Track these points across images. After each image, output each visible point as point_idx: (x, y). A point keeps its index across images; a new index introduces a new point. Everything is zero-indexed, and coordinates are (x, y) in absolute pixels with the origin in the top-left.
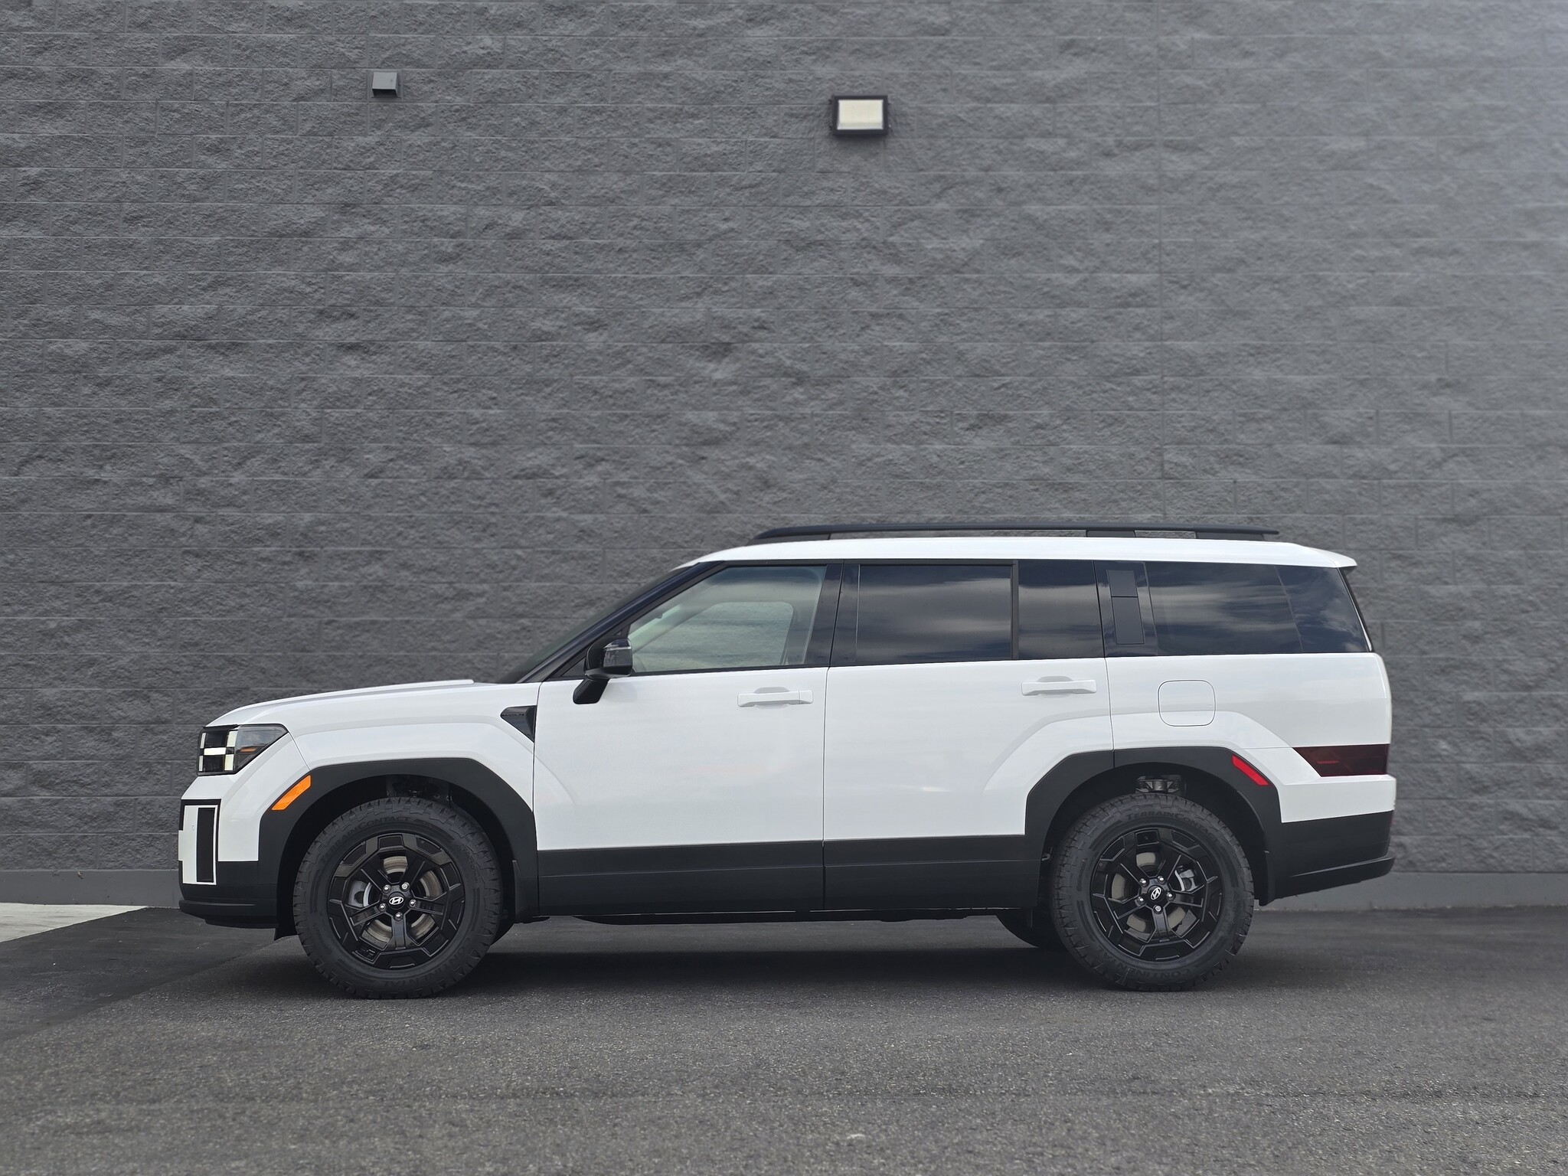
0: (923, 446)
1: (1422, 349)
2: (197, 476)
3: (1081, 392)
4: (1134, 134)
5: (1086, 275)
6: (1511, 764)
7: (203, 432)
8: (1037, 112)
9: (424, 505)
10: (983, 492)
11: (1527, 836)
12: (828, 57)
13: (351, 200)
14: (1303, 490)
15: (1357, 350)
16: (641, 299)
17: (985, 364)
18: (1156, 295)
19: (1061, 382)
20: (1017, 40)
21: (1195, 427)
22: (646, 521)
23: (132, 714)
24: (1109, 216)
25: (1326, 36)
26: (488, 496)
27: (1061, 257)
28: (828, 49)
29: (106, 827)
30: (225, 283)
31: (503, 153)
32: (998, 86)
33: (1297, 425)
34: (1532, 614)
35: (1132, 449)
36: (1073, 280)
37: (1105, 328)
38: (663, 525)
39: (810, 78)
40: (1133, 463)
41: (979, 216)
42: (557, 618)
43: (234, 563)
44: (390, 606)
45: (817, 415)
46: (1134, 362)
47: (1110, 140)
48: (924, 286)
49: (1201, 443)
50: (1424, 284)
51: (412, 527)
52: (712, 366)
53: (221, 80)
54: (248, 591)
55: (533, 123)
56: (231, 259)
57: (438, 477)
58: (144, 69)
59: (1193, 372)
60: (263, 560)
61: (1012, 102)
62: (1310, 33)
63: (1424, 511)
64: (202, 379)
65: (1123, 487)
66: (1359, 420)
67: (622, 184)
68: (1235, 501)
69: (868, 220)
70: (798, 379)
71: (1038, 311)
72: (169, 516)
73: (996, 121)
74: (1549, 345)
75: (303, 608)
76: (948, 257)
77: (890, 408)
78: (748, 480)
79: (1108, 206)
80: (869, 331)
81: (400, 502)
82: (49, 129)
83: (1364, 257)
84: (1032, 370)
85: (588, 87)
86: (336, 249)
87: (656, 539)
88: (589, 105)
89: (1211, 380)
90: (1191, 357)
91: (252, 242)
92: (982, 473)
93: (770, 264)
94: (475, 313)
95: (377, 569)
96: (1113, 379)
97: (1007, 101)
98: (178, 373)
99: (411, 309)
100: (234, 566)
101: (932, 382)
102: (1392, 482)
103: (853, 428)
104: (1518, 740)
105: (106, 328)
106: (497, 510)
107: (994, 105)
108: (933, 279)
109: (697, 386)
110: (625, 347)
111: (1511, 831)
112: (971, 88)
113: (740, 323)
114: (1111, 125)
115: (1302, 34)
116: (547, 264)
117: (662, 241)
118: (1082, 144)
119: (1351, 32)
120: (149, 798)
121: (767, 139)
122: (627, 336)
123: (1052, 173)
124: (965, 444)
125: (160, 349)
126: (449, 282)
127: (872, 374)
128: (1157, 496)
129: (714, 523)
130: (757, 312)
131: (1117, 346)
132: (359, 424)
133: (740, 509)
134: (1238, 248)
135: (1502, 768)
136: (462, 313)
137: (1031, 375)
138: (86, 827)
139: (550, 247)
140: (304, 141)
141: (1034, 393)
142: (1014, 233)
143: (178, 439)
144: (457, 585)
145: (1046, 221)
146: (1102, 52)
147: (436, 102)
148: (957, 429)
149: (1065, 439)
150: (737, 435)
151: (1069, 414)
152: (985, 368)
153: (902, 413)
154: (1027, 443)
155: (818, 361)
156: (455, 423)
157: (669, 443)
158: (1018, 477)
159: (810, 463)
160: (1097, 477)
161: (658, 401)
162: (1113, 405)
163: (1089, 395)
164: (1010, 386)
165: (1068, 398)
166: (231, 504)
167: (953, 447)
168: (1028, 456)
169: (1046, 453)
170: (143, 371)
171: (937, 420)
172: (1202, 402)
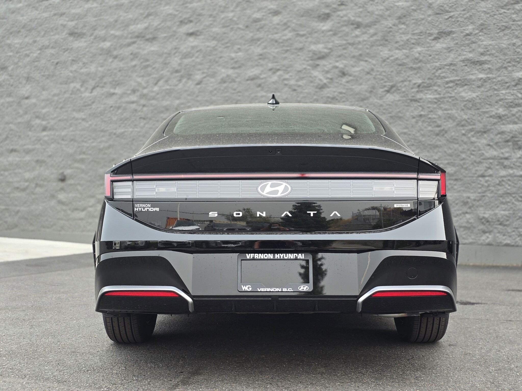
0: (412, 50)
2: (143, 89)
3: (488, 16)
7: (145, 72)
10: (440, 69)
19: (479, 12)
26: (237, 89)
30: (151, 15)
35: (514, 41)
40: (515, 48)
45: (365, 41)
52: (322, 24)
57: (220, 83)
64: (144, 52)
65: (509, 60)
70: (357, 25)
72: (135, 104)
77: (397, 34)
78: (336, 73)
84: (464, 8)
92: (439, 60)
94: (233, 14)
96: (505, 7)
101: (417, 20)
103: (381, 45)
105: (115, 37)
109: (316, 34)
110: (287, 21)
122: (288, 16)
124: (432, 47)
125: (132, 43)
127: (389, 19)
133: (332, 86)
136: (228, 15)
137: (464, 10)
141: (465, 19)
148: (428, 40)
149: (480, 40)
150: (332, 53)
151: (483, 28)
152: (441, 10)
153: (403, 36)
154: (461, 43)
155: (366, 16)
156: (226, 60)
157: (304, 60)
158: (457, 60)
159: (362, 63)
160: (496, 57)
161: (301, 42)
162: (505, 20)
163: (493, 16)
164: (453, 17)
165: (482, 19)
166: (154, 98)
167: (426, 49)
168: (462, 50)
169: (471, 47)
170: (126, 51)
171: (419, 37)
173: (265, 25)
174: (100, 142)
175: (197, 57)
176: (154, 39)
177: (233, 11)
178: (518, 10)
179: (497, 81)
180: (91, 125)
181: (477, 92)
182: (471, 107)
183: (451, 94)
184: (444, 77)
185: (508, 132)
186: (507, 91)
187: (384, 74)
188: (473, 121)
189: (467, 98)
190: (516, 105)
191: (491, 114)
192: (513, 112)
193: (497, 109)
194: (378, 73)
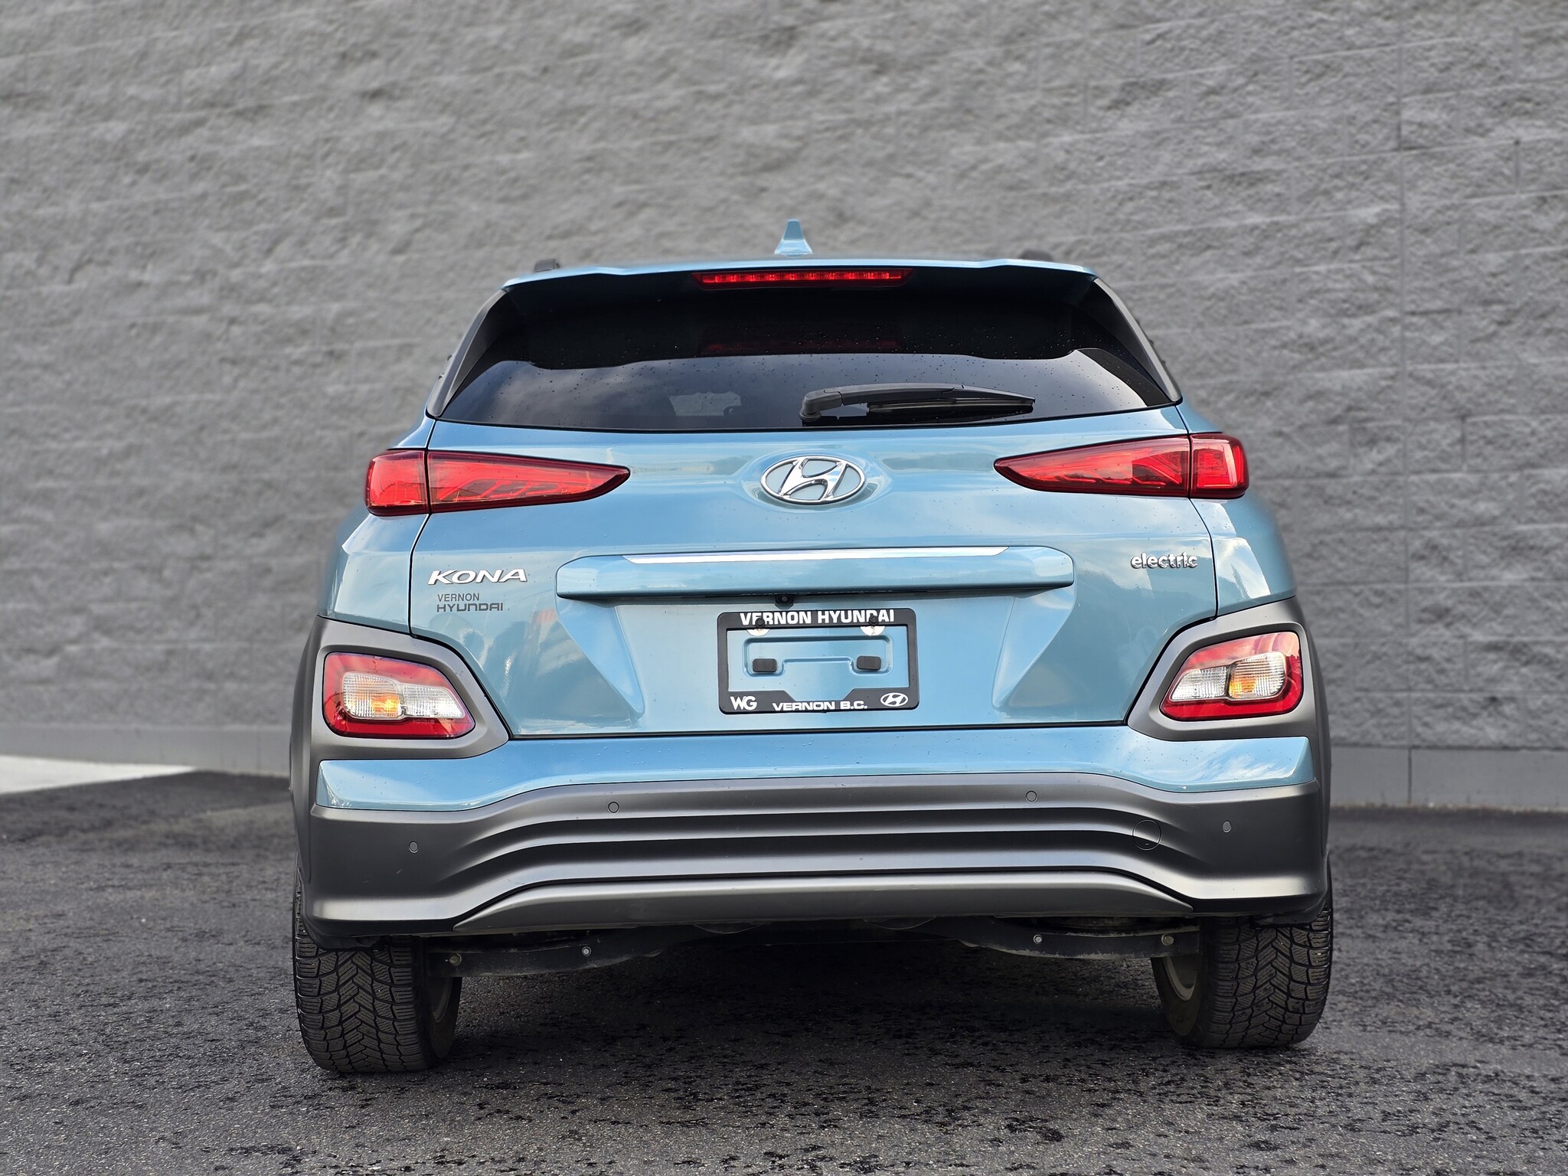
0: (1046, 141)
2: (230, 268)
3: (1273, 31)
7: (233, 216)
10: (1131, 199)
19: (1245, 19)
21: (1452, 64)
23: (179, 549)
29: (160, 678)
30: (248, 35)
35: (1353, 109)
40: (1353, 130)
43: (268, 368)
45: (904, 113)
49: (1461, 87)
52: (774, 62)
60: (295, 363)
64: (231, 153)
65: (1336, 169)
68: (1517, 173)
70: (880, 65)
72: (205, 317)
75: (334, 419)
77: (1000, 91)
81: (427, 281)
92: (1129, 170)
94: (500, 31)
96: (1323, 5)
98: (210, 149)
99: (433, 37)
100: (268, 373)
101: (1058, 46)
103: (952, 126)
105: (142, 105)
109: (755, 92)
110: (668, 51)
120: (197, 646)
122: (670, 36)
124: (1105, 130)
125: (192, 123)
127: (977, 44)
128: (1390, 178)
136: (486, 34)
137: (1201, 15)
141: (1204, 42)
143: (210, 227)
148: (1092, 110)
149: (1251, 106)
150: (805, 153)
151: (1256, 69)
152: (1133, 14)
153: (1017, 96)
154: (1194, 119)
155: (905, 35)
156: (483, 175)
157: (722, 173)
158: (1180, 171)
159: (896, 182)
160: (1299, 159)
161: (709, 119)
162: (1323, 45)
163: (1287, 34)
164: (1168, 36)
165: (1255, 42)
166: (262, 299)
167: (1088, 136)
168: (1196, 138)
169: (1221, 130)
170: (177, 151)
171: (1066, 99)
172: (1465, 23)
173: (599, 65)
174: (100, 437)
175: (394, 167)
176: (260, 110)
177: (501, 21)
178: (1362, 13)
179: (1300, 235)
180: (69, 384)
181: (1243, 271)
182: (1226, 316)
183: (1164, 276)
184: (1144, 225)
185: (1338, 394)
186: (1333, 266)
187: (962, 216)
188: (1233, 360)
189: (1212, 290)
190: (1360, 307)
191: (1285, 339)
192: (1351, 332)
193: (1304, 322)
194: (946, 214)
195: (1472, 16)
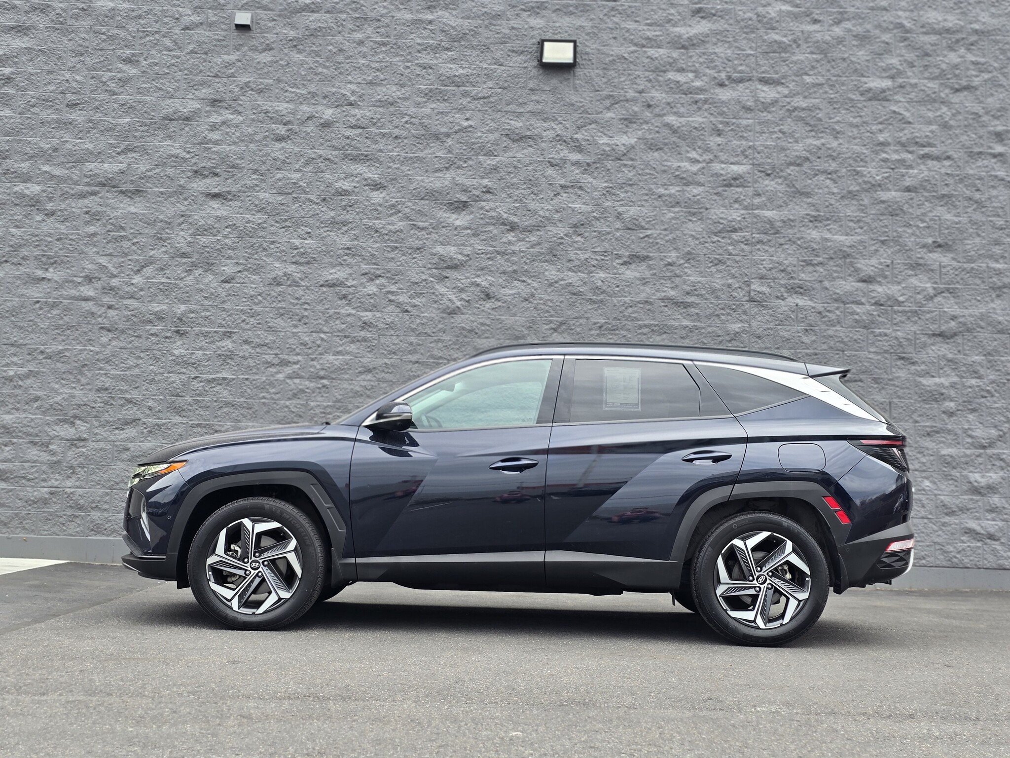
0: (592, 275)
1: (923, 221)
2: (110, 277)
3: (697, 242)
4: (740, 72)
5: (704, 164)
6: (971, 497)
7: (114, 249)
8: (675, 55)
9: (260, 302)
10: (631, 307)
11: (979, 544)
12: (538, 13)
13: (218, 97)
14: (841, 312)
15: (881, 220)
16: (409, 170)
17: (635, 221)
18: (749, 180)
20: (663, 6)
21: (772, 268)
22: (407, 318)
23: (62, 434)
24: (721, 126)
25: (869, 11)
26: (303, 298)
27: (688, 152)
28: (538, 8)
29: (43, 508)
30: (132, 150)
31: (320, 70)
32: (650, 36)
33: (839, 269)
34: (989, 398)
35: (730, 281)
36: (695, 168)
37: (715, 200)
38: (418, 321)
39: (526, 26)
40: (730, 290)
41: (635, 123)
42: (346, 380)
43: (133, 336)
44: (236, 368)
45: (522, 252)
46: (734, 223)
47: (723, 75)
48: (596, 168)
49: (775, 279)
50: (927, 178)
51: (252, 316)
52: (454, 216)
53: (134, 14)
54: (142, 355)
55: (341, 50)
56: (137, 134)
57: (270, 284)
58: (83, 5)
59: (772, 232)
60: (152, 335)
61: (659, 48)
62: (858, 8)
63: (920, 328)
64: (115, 214)
65: (723, 306)
66: (880, 267)
67: (398, 93)
68: (797, 318)
69: (561, 123)
70: (511, 227)
71: (671, 187)
72: (91, 303)
73: (648, 60)
74: (1007, 221)
75: (178, 367)
76: (613, 149)
77: (571, 249)
78: (476, 293)
79: (720, 119)
80: (559, 197)
81: (244, 300)
82: (19, 43)
83: (888, 159)
84: (666, 226)
85: (378, 28)
86: (207, 129)
87: (413, 330)
88: (379, 39)
89: (784, 237)
90: (771, 222)
91: (151, 123)
92: (630, 294)
93: (495, 150)
94: (298, 175)
95: (228, 344)
96: (719, 234)
97: (656, 47)
98: (100, 209)
99: (255, 171)
100: (133, 338)
101: (599, 232)
102: (900, 309)
103: (546, 261)
104: (976, 481)
105: (53, 177)
106: (308, 307)
107: (647, 49)
108: (603, 164)
109: (444, 229)
110: (397, 202)
111: (969, 541)
112: (632, 37)
113: (474, 188)
114: (724, 65)
115: (852, 9)
116: (347, 144)
117: (424, 132)
118: (704, 78)
119: (885, 9)
120: (72, 490)
121: (496, 67)
122: (398, 194)
123: (684, 96)
124: (620, 274)
125: (88, 192)
126: (282, 155)
127: (560, 225)
128: (745, 313)
129: (452, 321)
130: (485, 182)
131: (722, 213)
132: (219, 247)
133: (470, 312)
134: (805, 150)
135: (964, 499)
136: (289, 176)
137: (665, 230)
138: (30, 508)
139: (349, 133)
140: (188, 57)
141: (667, 242)
142: (657, 135)
143: (98, 253)
144: (280, 356)
145: (679, 127)
146: (720, 17)
147: (277, 34)
148: (615, 264)
149: (686, 273)
150: (470, 263)
151: (689, 257)
152: (635, 224)
153: (579, 252)
154: (661, 275)
155: (525, 215)
156: (283, 248)
157: (424, 267)
158: (654, 297)
159: (517, 283)
160: (706, 299)
161: (418, 239)
162: (718, 252)
163: (703, 244)
164: (651, 237)
165: (689, 246)
167: (612, 276)
168: (661, 284)
169: (673, 282)
171: (602, 257)
172: (777, 252)
173: (357, 202)
177: (298, 171)
184: (636, 319)
187: (550, 304)
194: (542, 302)
195: (781, 249)
